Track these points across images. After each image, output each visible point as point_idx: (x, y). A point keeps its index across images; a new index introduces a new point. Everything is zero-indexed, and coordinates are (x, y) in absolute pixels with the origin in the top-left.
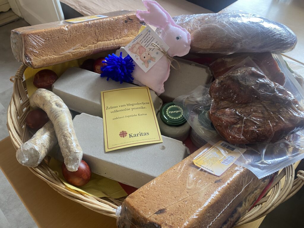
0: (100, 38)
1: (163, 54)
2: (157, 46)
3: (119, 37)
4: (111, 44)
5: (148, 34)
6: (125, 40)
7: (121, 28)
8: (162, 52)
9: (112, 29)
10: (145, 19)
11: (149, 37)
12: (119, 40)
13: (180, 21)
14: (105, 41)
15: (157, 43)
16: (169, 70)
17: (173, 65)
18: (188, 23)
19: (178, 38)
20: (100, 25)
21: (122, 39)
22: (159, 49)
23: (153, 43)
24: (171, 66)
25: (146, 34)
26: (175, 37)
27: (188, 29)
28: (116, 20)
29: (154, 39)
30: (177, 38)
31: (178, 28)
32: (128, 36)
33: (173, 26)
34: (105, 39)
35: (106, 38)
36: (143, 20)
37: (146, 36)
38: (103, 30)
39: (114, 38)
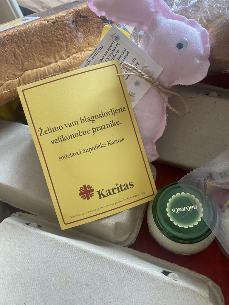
0: (27, 63)
1: (149, 86)
2: (133, 68)
3: (66, 55)
4: (51, 70)
5: (114, 45)
6: (78, 59)
7: (65, 37)
8: (147, 80)
9: (49, 42)
10: (106, 12)
11: (118, 52)
12: (67, 60)
13: (180, 4)
14: (38, 68)
15: (135, 63)
16: (165, 116)
17: (172, 106)
18: (199, 6)
19: (180, 46)
20: (21, 38)
21: (71, 57)
22: (141, 75)
23: (125, 64)
24: (167, 108)
25: (111, 45)
26: (175, 44)
27: (201, 19)
28: (53, 23)
29: (128, 53)
30: (177, 46)
31: (177, 21)
32: (83, 50)
33: (167, 18)
34: (38, 64)
35: (40, 61)
36: (104, 14)
37: (112, 49)
38: (30, 48)
39: (55, 58)
